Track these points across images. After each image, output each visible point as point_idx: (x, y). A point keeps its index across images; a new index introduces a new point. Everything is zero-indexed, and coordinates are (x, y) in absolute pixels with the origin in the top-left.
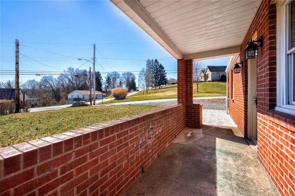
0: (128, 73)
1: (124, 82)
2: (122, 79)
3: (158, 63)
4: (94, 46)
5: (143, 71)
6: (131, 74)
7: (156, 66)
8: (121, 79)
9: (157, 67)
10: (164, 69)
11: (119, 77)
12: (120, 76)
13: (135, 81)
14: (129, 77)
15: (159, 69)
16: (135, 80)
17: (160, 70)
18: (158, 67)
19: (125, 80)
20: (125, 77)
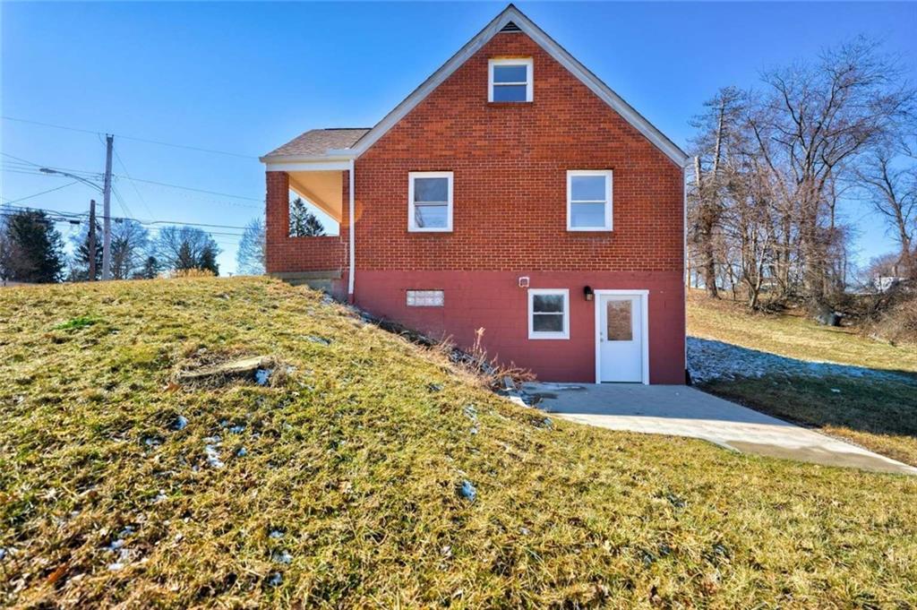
0: (185, 231)
1: (167, 260)
2: (160, 249)
3: (305, 211)
4: (110, 140)
5: (256, 229)
6: (199, 233)
7: (299, 220)
8: (155, 251)
9: (301, 223)
10: (321, 230)
11: (143, 243)
12: (150, 238)
13: (214, 261)
14: (191, 246)
15: (308, 229)
16: (215, 255)
17: (310, 231)
18: (305, 222)
19: (174, 256)
20: (172, 244)
